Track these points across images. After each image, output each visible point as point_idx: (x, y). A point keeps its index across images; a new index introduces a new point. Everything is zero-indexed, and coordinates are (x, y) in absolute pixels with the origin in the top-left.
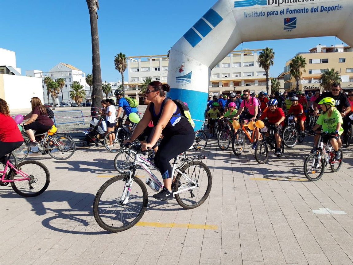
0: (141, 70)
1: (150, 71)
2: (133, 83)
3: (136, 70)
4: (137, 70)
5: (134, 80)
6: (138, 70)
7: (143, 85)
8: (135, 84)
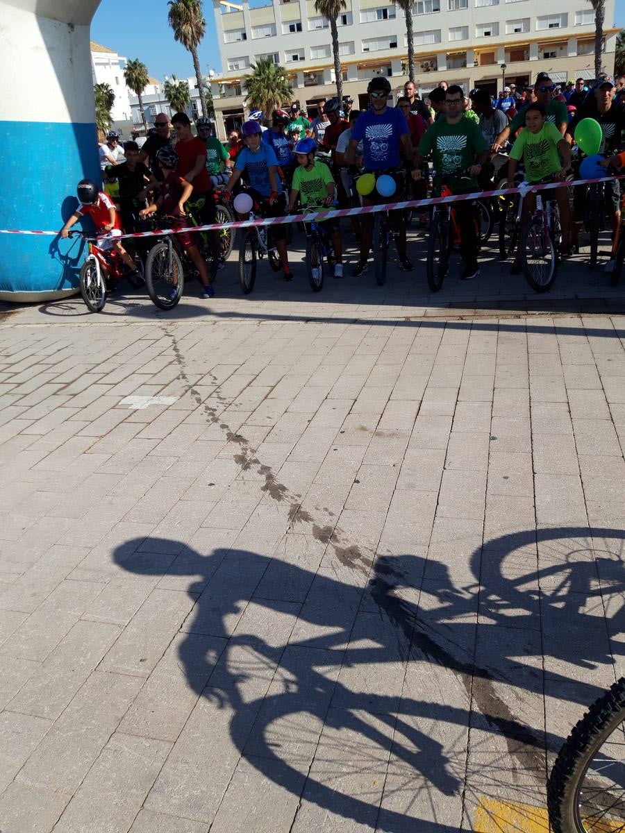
0: (251, 34)
1: (276, 35)
2: (235, 76)
3: (239, 35)
4: (241, 37)
5: (237, 66)
6: (245, 37)
7: (251, 80)
8: (237, 78)
